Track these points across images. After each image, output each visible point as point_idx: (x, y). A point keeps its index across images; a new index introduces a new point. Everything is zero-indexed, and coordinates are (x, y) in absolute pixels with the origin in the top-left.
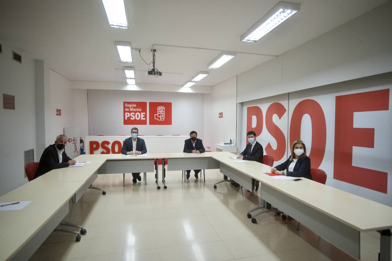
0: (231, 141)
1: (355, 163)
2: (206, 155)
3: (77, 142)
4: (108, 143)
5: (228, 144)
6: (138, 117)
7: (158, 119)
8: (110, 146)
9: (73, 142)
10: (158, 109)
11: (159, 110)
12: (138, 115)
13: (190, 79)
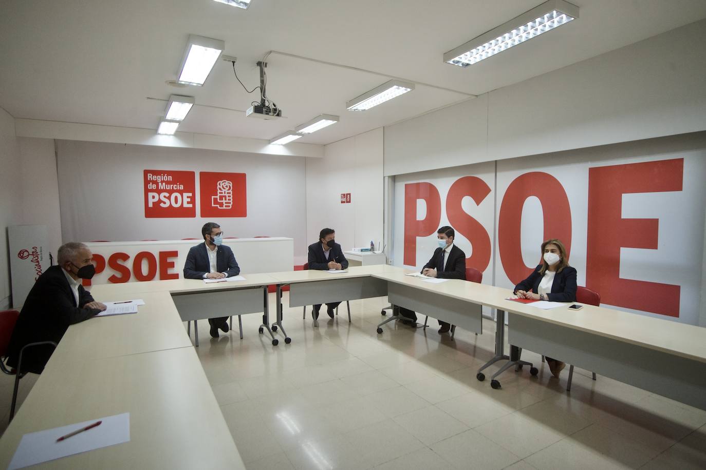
0: (372, 244)
1: (625, 273)
2: (352, 272)
3: (42, 258)
4: (125, 257)
5: (366, 250)
6: (176, 202)
7: (218, 206)
8: (129, 264)
9: (31, 257)
10: (218, 186)
11: (221, 187)
12: (176, 198)
13: (294, 130)
